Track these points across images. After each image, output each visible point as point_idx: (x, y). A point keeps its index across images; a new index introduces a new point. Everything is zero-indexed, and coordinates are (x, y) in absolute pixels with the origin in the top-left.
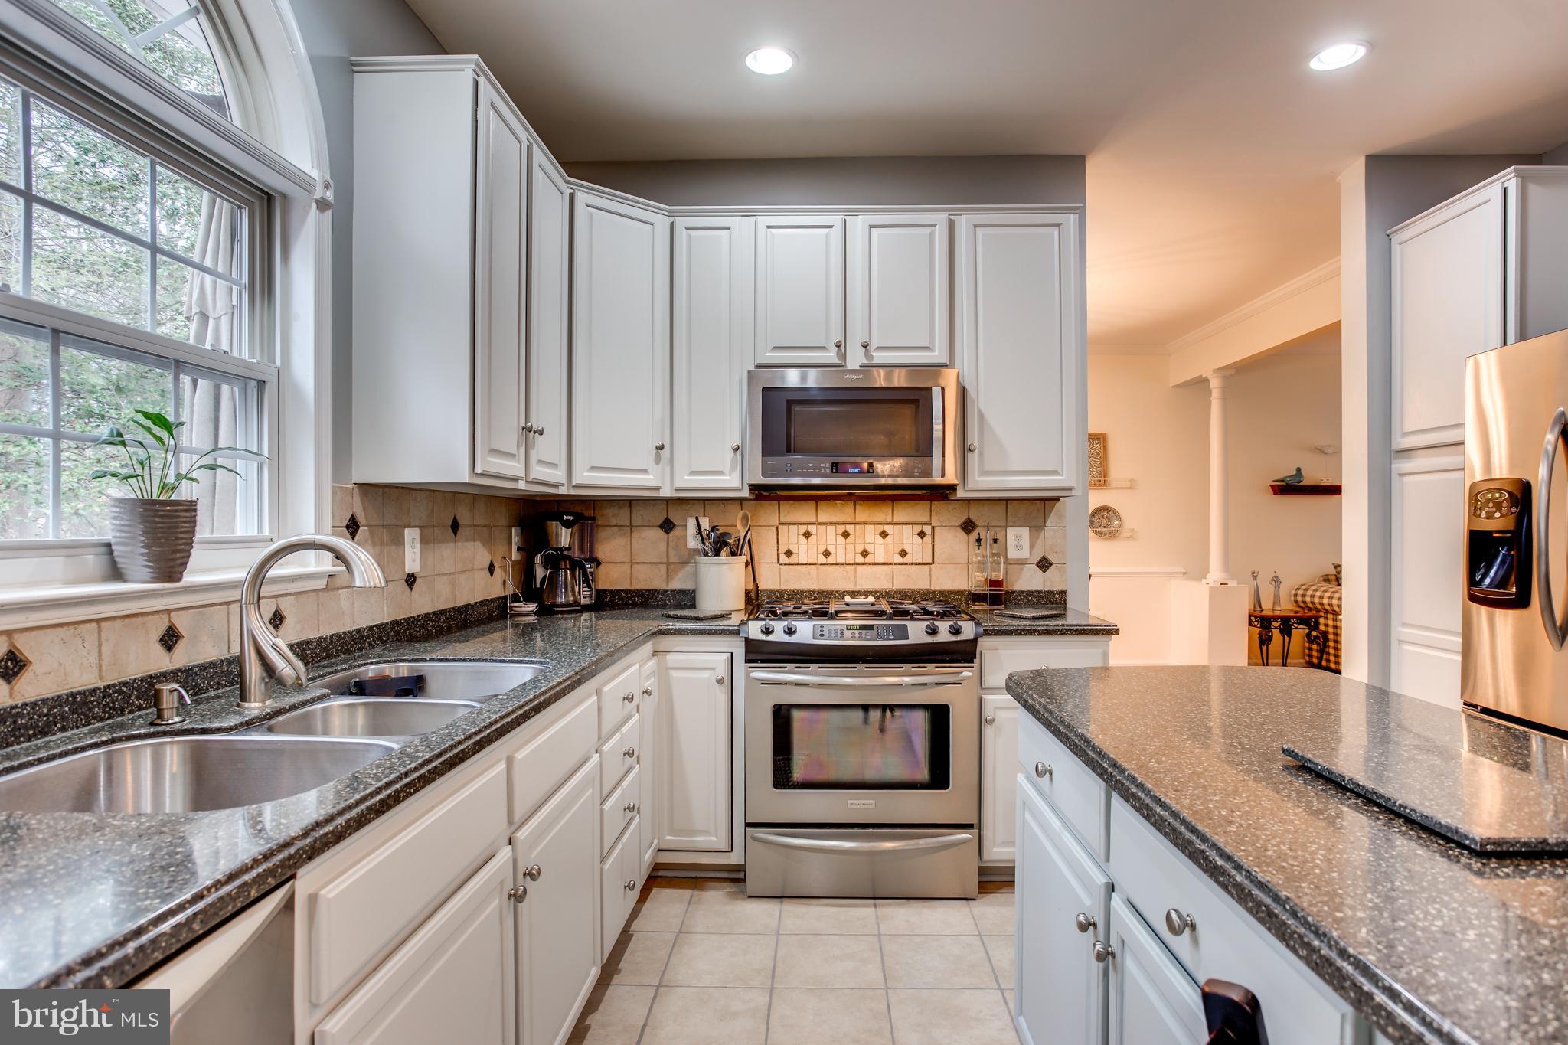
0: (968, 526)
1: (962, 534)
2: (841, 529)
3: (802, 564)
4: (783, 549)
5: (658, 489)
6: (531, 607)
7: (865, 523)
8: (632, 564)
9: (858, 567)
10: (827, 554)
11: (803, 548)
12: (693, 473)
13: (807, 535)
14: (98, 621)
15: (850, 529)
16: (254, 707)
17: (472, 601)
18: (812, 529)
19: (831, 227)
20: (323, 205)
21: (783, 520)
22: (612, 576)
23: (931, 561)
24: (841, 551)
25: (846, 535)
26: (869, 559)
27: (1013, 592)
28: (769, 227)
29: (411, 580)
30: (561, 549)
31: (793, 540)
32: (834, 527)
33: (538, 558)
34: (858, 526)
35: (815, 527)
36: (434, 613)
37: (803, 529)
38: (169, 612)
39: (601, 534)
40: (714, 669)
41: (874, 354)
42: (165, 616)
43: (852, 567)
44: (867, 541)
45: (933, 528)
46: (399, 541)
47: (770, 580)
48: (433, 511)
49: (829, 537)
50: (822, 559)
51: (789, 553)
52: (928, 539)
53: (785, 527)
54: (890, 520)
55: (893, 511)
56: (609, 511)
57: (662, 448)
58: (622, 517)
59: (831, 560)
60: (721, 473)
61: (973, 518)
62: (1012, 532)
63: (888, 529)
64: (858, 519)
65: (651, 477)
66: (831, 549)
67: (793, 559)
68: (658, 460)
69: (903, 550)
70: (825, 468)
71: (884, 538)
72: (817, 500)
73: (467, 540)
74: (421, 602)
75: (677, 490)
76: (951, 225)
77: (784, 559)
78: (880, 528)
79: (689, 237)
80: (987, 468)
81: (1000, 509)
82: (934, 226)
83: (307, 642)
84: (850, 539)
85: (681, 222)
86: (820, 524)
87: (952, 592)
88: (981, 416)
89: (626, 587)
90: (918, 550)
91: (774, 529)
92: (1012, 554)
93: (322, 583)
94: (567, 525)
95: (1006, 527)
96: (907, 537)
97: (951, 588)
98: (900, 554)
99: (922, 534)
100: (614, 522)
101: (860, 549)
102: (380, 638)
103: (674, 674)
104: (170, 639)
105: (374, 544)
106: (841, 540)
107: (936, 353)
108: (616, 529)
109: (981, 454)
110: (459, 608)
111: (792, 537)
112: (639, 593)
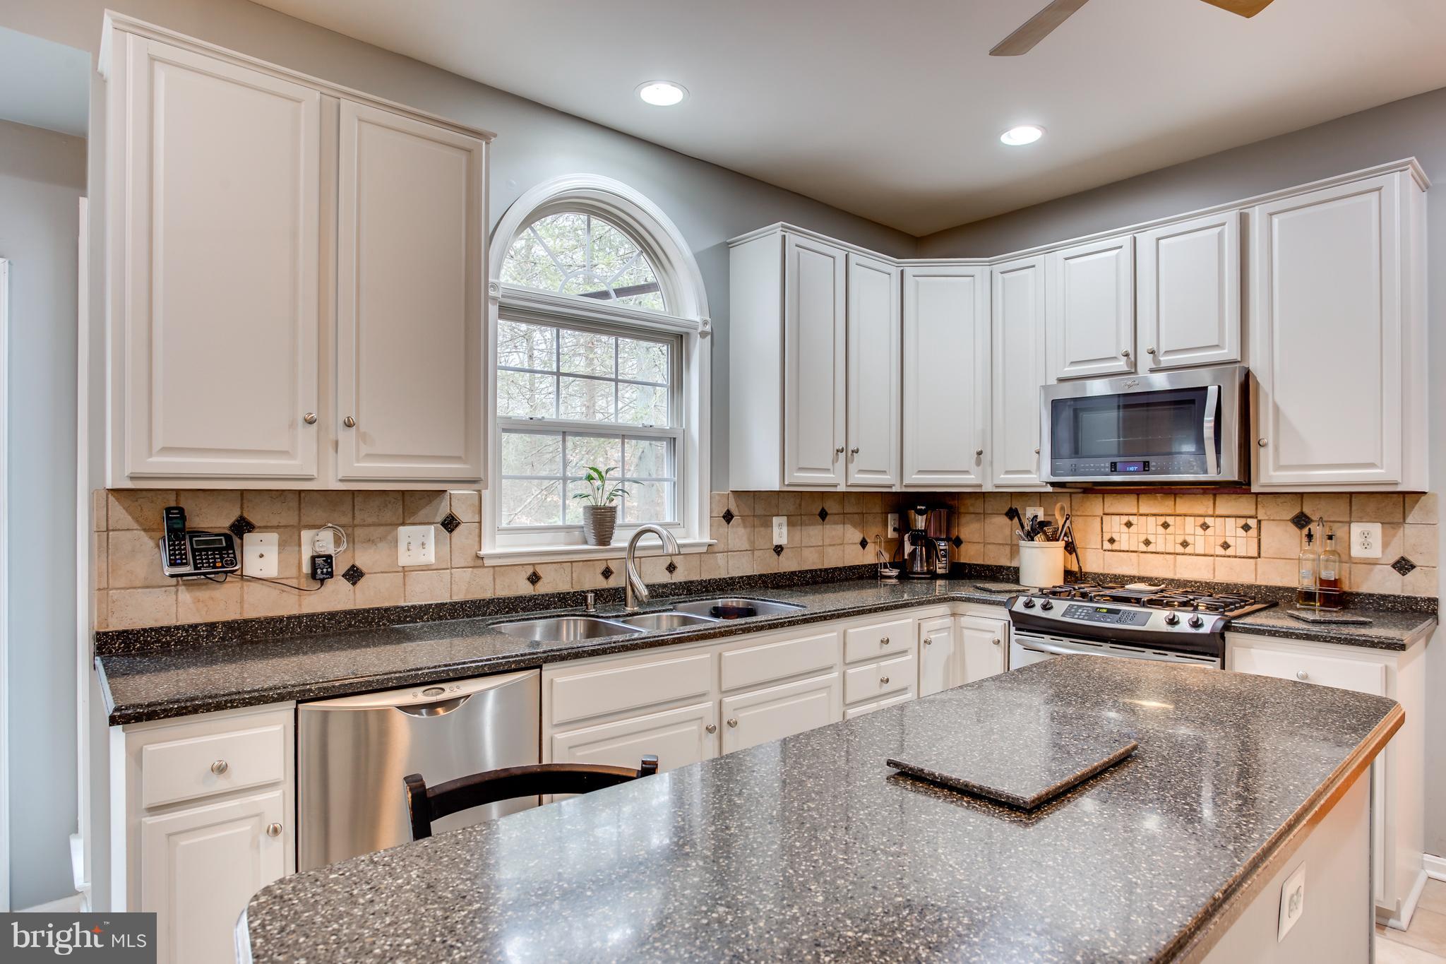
0: (1301, 521)
1: (1293, 529)
2: (1161, 520)
3: (1124, 551)
4: (1107, 537)
5: (980, 486)
6: (895, 572)
7: (1185, 515)
8: (985, 544)
9: (1178, 556)
10: (1147, 543)
11: (1125, 537)
12: (1007, 472)
13: (1129, 524)
14: (571, 562)
15: (1170, 520)
16: (629, 609)
17: (840, 565)
18: (1133, 519)
19: (1121, 247)
20: (703, 335)
21: (1107, 511)
22: (970, 554)
23: (1256, 555)
24: (1160, 540)
25: (1166, 525)
26: (1189, 550)
27: (1358, 594)
28: (1066, 259)
29: (779, 550)
30: (919, 531)
31: (1116, 528)
32: (1154, 518)
33: (906, 537)
34: (1178, 518)
35: (1136, 517)
36: (800, 572)
37: (1125, 519)
38: (607, 560)
39: (964, 519)
40: (994, 632)
41: (1161, 359)
42: (604, 562)
43: (1172, 556)
44: (1187, 532)
45: (1259, 522)
46: (768, 525)
47: (1094, 562)
48: (800, 505)
49: (1149, 527)
50: (1143, 548)
51: (1112, 541)
52: (1253, 532)
53: (1109, 517)
54: (1211, 512)
55: (1214, 504)
56: (969, 502)
57: (980, 453)
58: (978, 506)
59: (1151, 548)
60: (1028, 472)
61: (1307, 510)
62: (1356, 529)
63: (1209, 521)
64: (1178, 512)
65: (973, 476)
66: (1151, 538)
67: (1115, 546)
68: (978, 463)
69: (1225, 543)
70: (1105, 467)
71: (1205, 530)
72: (1138, 493)
73: (836, 523)
74: (787, 564)
75: (997, 487)
76: (1244, 221)
77: (1107, 545)
78: (1200, 520)
79: (1004, 279)
80: (1283, 462)
81: (1343, 505)
82: (1224, 224)
83: (691, 582)
84: (1170, 530)
85: (998, 268)
86: (1141, 515)
87: (1280, 588)
88: (1277, 409)
89: (980, 562)
90: (1242, 543)
91: (1099, 519)
92: (1357, 551)
93: (704, 549)
94: (921, 513)
95: (1350, 523)
96: (1231, 529)
97: (1280, 584)
98: (1222, 546)
99: (1246, 528)
100: (971, 509)
101: (1180, 539)
102: (749, 584)
103: (966, 632)
104: (607, 573)
105: (745, 527)
106: (1161, 530)
107: (1226, 351)
108: (973, 516)
109: (1276, 448)
110: (826, 570)
111: (1115, 526)
112: (989, 567)
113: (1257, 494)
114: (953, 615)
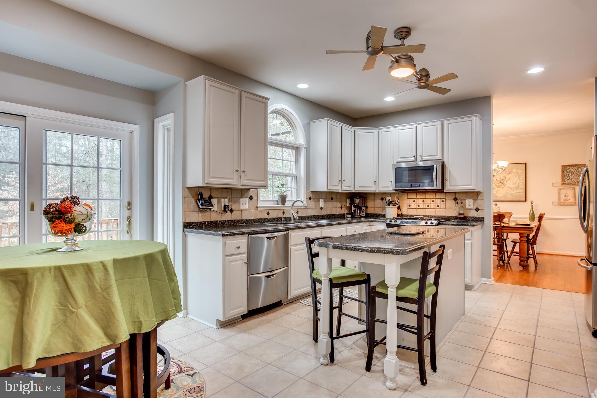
0: (455, 199)
1: (454, 201)
3: (413, 208)
4: (408, 205)
5: (375, 191)
6: (350, 216)
7: (428, 198)
8: (375, 208)
9: (427, 209)
10: (419, 206)
11: (413, 205)
12: (383, 187)
13: (414, 201)
14: (276, 210)
15: (424, 200)
16: (292, 222)
17: (336, 214)
18: (415, 200)
19: (413, 128)
20: (305, 148)
21: (408, 198)
22: (370, 211)
23: (445, 208)
24: (422, 205)
25: (423, 201)
26: (429, 207)
27: (468, 217)
28: (399, 130)
29: (322, 208)
30: (356, 204)
31: (411, 202)
32: (420, 199)
33: (353, 206)
34: (426, 199)
35: (416, 199)
36: (326, 215)
39: (368, 201)
41: (423, 158)
42: (283, 210)
43: (425, 209)
44: (429, 203)
45: (446, 200)
46: (319, 201)
47: (405, 211)
48: (327, 196)
49: (419, 202)
50: (418, 207)
51: (410, 206)
52: (444, 202)
53: (409, 199)
54: (434, 198)
55: (435, 195)
56: (370, 196)
57: (375, 182)
58: (373, 197)
59: (420, 207)
60: (389, 187)
61: (457, 197)
62: (468, 201)
63: (434, 200)
64: (426, 198)
65: (373, 188)
66: (420, 205)
67: (411, 207)
68: (375, 184)
69: (438, 205)
70: (409, 186)
71: (433, 202)
72: (416, 193)
73: (335, 201)
74: (324, 213)
75: (380, 191)
76: (442, 125)
77: (408, 207)
78: (432, 200)
79: (382, 134)
80: (451, 184)
81: (464, 195)
82: (438, 125)
83: (302, 216)
84: (425, 202)
85: (380, 131)
86: (417, 199)
87: (451, 216)
88: (450, 171)
89: (373, 213)
90: (442, 205)
91: (406, 200)
92: (467, 207)
93: (305, 208)
94: (358, 199)
95: (466, 199)
96: (439, 202)
97: (451, 215)
98: (437, 206)
99: (443, 201)
100: (371, 198)
101: (427, 205)
102: (315, 218)
104: (284, 213)
105: (314, 202)
106: (422, 202)
107: (438, 157)
108: (371, 200)
109: (450, 181)
110: (333, 215)
111: (410, 202)
112: (376, 214)
113: (445, 192)
114: (369, 226)
